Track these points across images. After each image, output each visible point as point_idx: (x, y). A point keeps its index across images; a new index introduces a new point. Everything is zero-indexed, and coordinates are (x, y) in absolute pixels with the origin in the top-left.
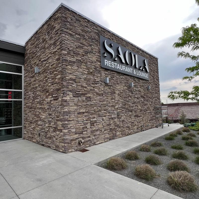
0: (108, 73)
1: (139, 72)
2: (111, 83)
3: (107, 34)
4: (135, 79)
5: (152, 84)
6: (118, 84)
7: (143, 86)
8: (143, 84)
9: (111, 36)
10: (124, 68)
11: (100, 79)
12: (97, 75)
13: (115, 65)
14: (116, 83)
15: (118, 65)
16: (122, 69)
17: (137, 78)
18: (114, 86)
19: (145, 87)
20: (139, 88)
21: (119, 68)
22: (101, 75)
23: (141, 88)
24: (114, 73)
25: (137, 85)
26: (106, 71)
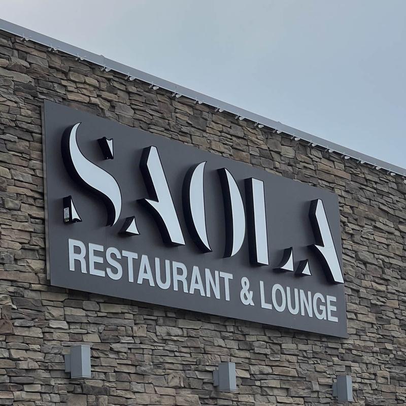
0: (83, 313)
1: (277, 287)
2: (102, 376)
3: (82, 79)
4: (248, 339)
5: (368, 358)
6: (142, 375)
7: (300, 378)
8: (305, 368)
9: (104, 86)
10: (176, 277)
11: (40, 356)
12: (26, 333)
13: (124, 261)
14: (132, 370)
15: (145, 259)
16: (164, 280)
17: (265, 328)
18: (120, 393)
19: (316, 387)
20: (276, 392)
21: (149, 276)
22: (47, 332)
23: (289, 395)
24: (118, 309)
25: (262, 373)
26: (73, 303)
